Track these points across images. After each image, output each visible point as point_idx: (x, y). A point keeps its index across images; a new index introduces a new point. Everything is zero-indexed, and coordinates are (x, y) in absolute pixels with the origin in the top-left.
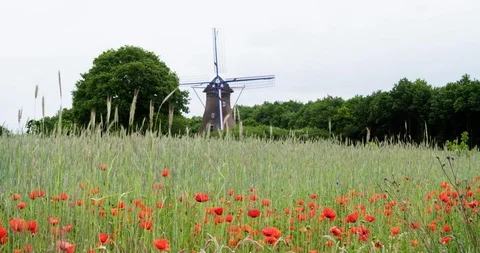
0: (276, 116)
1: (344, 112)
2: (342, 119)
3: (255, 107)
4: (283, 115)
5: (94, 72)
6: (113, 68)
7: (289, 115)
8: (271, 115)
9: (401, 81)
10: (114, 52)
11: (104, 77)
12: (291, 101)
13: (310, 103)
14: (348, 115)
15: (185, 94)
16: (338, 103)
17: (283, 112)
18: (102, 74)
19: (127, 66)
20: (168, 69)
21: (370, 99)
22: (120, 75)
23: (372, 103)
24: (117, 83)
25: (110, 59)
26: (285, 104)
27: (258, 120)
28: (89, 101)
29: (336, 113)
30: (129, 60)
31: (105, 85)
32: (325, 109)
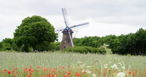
0: (90, 42)
1: (117, 41)
2: (116, 44)
3: (82, 39)
4: (93, 42)
5: (22, 25)
6: (30, 24)
7: (95, 42)
8: (88, 42)
9: (140, 29)
10: (30, 18)
11: (26, 27)
12: (96, 37)
13: (103, 37)
14: (118, 42)
15: (57, 34)
16: (114, 37)
17: (93, 40)
18: (26, 26)
19: (35, 23)
20: (51, 25)
21: (127, 36)
22: (33, 27)
23: (128, 38)
24: (31, 30)
25: (29, 21)
26: (93, 37)
27: (83, 44)
28: (20, 37)
29: (114, 41)
30: (36, 21)
31: (27, 31)
32: (109, 40)
